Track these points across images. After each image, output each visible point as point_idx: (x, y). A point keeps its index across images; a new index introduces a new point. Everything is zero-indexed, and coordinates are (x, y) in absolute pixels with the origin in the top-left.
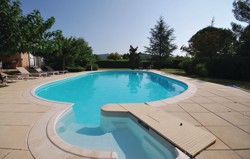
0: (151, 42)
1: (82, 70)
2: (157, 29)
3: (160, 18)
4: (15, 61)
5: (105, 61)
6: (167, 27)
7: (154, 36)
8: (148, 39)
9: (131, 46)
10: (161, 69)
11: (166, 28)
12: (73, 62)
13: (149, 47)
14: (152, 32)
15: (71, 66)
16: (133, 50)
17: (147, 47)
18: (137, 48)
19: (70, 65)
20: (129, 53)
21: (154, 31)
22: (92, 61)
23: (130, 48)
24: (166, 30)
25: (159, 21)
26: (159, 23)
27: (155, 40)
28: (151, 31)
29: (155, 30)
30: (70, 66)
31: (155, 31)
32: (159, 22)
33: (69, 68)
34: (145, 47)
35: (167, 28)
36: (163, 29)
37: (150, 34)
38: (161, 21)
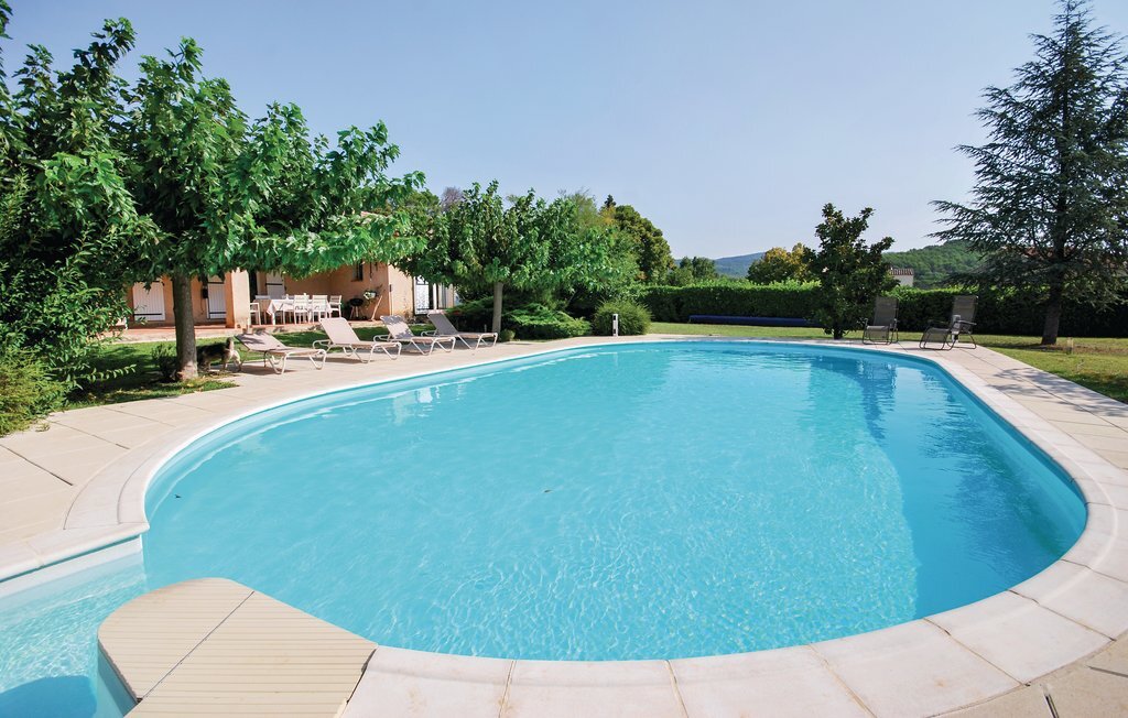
0: (991, 168)
1: (572, 329)
2: (1040, 86)
3: (1062, 11)
4: (373, 295)
5: (709, 288)
6: (1112, 59)
7: (1009, 129)
8: (963, 155)
9: (828, 211)
10: (1060, 341)
11: (1108, 71)
12: (548, 297)
13: (970, 200)
14: (1000, 111)
15: (538, 314)
16: (840, 231)
17: (956, 207)
18: (865, 217)
19: (535, 308)
20: (816, 245)
21: (1010, 102)
22: (633, 291)
23: (823, 220)
24: (1111, 78)
25: (1054, 31)
26: (1054, 43)
27: (1016, 155)
28: (988, 106)
29: (1022, 95)
30: (532, 311)
31: (1019, 100)
32: (1056, 37)
33: (525, 320)
34: (945, 206)
35: (1115, 64)
36: (1085, 76)
37: (979, 122)
38: (1072, 31)
